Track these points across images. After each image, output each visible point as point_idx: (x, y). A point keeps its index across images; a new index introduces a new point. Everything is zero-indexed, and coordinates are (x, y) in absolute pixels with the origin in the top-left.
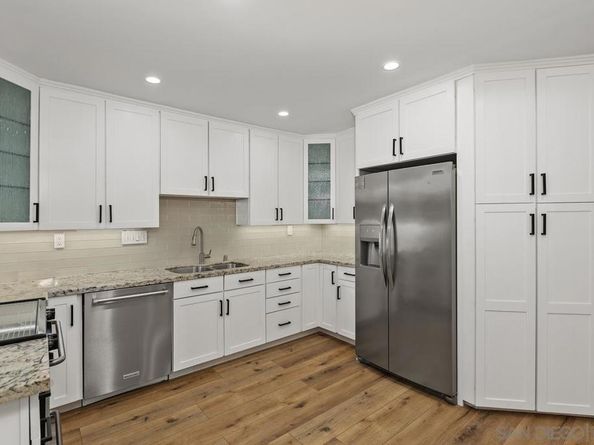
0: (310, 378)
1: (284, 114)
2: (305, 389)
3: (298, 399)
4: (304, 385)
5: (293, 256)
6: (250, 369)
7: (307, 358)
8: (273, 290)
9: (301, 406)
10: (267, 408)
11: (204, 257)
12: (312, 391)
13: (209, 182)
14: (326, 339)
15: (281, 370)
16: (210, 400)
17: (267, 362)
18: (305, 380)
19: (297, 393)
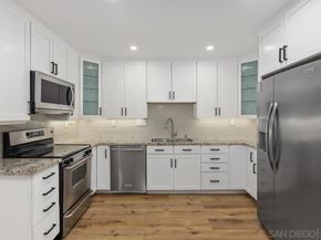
0: (215, 220)
1: (210, 48)
2: (206, 225)
3: (196, 229)
4: (207, 222)
5: (221, 139)
6: (185, 201)
7: (223, 207)
8: (206, 158)
9: (194, 233)
10: (176, 225)
11: (173, 135)
12: (210, 228)
13: (171, 95)
14: (248, 200)
15: (202, 209)
16: (154, 210)
17: (198, 201)
18: (210, 220)
19: (199, 225)
